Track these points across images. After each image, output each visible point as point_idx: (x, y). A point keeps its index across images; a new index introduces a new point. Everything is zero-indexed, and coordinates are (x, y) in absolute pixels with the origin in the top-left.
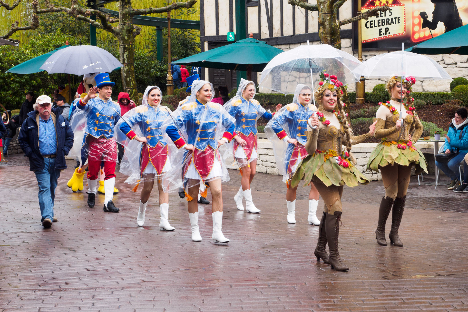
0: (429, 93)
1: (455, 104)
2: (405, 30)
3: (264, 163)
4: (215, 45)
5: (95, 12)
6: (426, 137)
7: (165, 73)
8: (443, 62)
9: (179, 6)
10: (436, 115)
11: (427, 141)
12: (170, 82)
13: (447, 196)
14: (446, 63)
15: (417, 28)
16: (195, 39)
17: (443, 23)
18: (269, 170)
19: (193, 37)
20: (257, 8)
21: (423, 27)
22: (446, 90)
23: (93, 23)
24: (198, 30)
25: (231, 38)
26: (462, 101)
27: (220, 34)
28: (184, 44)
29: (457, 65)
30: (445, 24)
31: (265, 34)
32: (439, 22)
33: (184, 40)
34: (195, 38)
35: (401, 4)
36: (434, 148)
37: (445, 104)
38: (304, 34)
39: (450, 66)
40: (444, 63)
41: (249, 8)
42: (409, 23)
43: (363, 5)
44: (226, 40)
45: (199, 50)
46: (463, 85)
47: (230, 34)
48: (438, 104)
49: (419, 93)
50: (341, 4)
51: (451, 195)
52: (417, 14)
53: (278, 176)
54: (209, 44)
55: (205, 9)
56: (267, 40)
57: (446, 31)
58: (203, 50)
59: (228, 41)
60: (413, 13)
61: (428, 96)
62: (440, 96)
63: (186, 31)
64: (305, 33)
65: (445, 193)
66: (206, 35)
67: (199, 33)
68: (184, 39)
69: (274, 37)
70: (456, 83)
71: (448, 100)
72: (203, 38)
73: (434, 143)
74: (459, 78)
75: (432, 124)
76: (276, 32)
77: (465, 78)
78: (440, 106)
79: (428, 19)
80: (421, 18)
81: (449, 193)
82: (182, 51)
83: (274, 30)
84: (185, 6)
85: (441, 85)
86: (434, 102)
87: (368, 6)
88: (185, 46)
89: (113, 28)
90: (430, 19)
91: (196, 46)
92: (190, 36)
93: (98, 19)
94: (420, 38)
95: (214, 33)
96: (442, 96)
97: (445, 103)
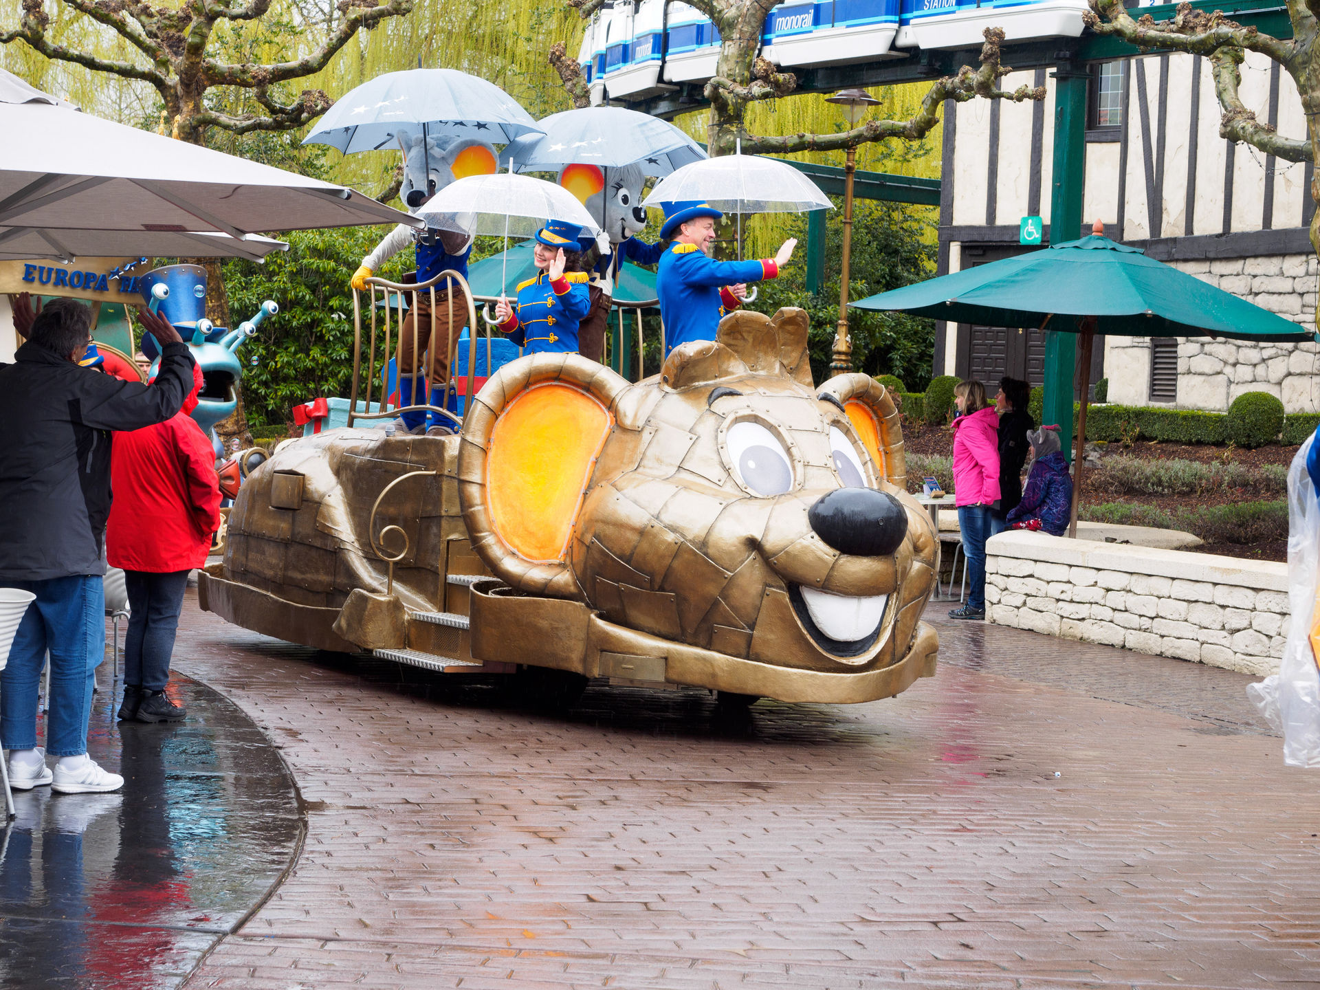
3: (1118, 617)
4: (980, 252)
7: (829, 329)
9: (885, 130)
12: (843, 357)
16: (922, 235)
18: (1133, 640)
19: (915, 226)
20: (1117, 147)
24: (931, 207)
25: (1031, 234)
27: (999, 222)
28: (886, 246)
31: (1138, 226)
33: (888, 235)
34: (921, 229)
38: (1257, 233)
41: (1090, 147)
44: (1015, 239)
45: (931, 266)
47: (1030, 221)
53: (1159, 659)
54: (964, 249)
55: (957, 143)
56: (1142, 243)
58: (944, 269)
59: (1023, 242)
63: (897, 208)
64: (1260, 228)
66: (955, 223)
67: (934, 214)
68: (889, 231)
69: (1163, 236)
72: (948, 231)
76: (1172, 221)
82: (880, 266)
83: (1164, 216)
84: (903, 133)
88: (889, 254)
91: (924, 256)
92: (909, 223)
95: (980, 220)
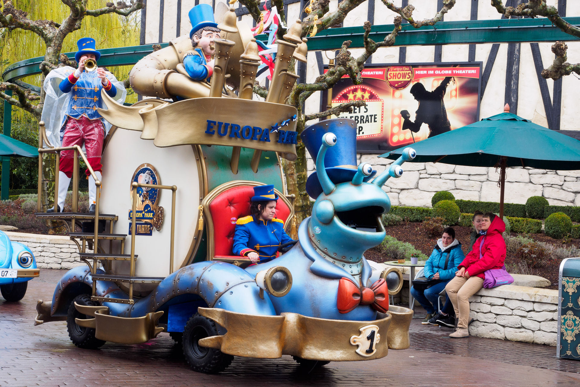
0: (406, 207)
1: (437, 222)
2: (382, 131)
5: (12, 87)
6: (401, 260)
8: (425, 171)
10: (413, 234)
11: (402, 265)
13: (422, 332)
14: (428, 173)
15: (396, 130)
17: (427, 125)
21: (404, 128)
22: (426, 205)
23: (8, 99)
26: (445, 219)
29: (442, 176)
30: (429, 127)
32: (423, 124)
35: (379, 99)
36: (410, 273)
37: (425, 222)
39: (433, 176)
40: (426, 173)
42: (387, 123)
43: (334, 97)
46: (447, 200)
48: (417, 221)
49: (395, 207)
50: (308, 96)
51: (427, 331)
52: (398, 112)
57: (431, 135)
60: (393, 111)
61: (405, 211)
62: (420, 212)
65: (419, 328)
70: (439, 197)
71: (429, 217)
73: (409, 268)
74: (443, 191)
75: (408, 245)
77: (449, 191)
78: (418, 223)
79: (410, 119)
80: (402, 117)
81: (425, 328)
85: (421, 199)
86: (412, 218)
87: (340, 99)
89: (33, 107)
90: (413, 119)
93: (14, 94)
94: (399, 141)
96: (422, 212)
97: (424, 220)
